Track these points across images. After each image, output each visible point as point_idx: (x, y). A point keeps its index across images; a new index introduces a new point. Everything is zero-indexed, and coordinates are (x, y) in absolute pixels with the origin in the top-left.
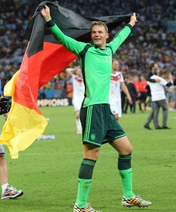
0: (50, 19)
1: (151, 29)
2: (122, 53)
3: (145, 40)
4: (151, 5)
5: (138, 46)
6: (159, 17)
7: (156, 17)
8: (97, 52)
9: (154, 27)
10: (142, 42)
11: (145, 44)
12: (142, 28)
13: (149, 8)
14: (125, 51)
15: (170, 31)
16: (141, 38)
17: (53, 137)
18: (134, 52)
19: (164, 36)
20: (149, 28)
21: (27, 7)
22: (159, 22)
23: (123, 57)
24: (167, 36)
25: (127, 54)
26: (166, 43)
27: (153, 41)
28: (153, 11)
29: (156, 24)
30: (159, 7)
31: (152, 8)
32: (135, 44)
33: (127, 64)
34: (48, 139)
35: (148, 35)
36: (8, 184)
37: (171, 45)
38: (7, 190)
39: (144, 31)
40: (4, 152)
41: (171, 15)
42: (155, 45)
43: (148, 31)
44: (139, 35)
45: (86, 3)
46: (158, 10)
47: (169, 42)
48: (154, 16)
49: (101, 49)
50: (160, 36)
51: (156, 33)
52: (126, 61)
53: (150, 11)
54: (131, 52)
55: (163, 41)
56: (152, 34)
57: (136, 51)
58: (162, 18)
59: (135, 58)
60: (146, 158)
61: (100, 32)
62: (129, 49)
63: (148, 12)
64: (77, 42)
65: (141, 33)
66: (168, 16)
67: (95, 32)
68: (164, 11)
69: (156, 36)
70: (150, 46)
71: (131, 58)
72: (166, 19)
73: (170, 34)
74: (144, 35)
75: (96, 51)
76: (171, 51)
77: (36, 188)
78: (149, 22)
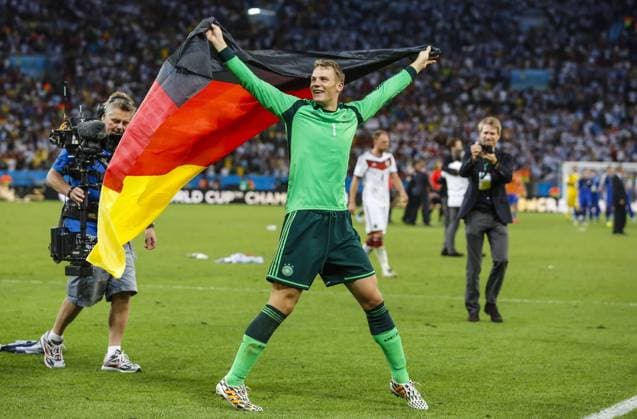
0: (225, 46)
1: (483, 83)
2: (429, 120)
3: (471, 101)
4: (484, 41)
5: (457, 109)
6: (498, 63)
7: (493, 62)
8: (317, 115)
9: (488, 80)
10: (465, 104)
11: (470, 108)
12: (467, 79)
13: (481, 47)
14: (436, 118)
15: (515, 87)
16: (464, 97)
17: (260, 260)
18: (450, 121)
19: (503, 95)
20: (478, 80)
21: (271, 33)
22: (498, 72)
23: (431, 128)
24: (510, 95)
25: (438, 123)
26: (506, 108)
27: (484, 103)
28: (488, 51)
29: (492, 75)
30: (499, 45)
31: (487, 47)
32: (453, 106)
33: (437, 140)
34: (251, 262)
35: (476, 92)
36: (119, 348)
37: (516, 112)
38: (113, 357)
39: (471, 84)
40: (136, 289)
41: (519, 60)
42: (488, 109)
43: (477, 85)
44: (461, 90)
45: (373, 31)
46: (496, 50)
47: (513, 107)
48: (489, 60)
49: (325, 111)
50: (497, 95)
51: (492, 88)
52: (435, 134)
53: (483, 52)
54: (446, 120)
55: (503, 104)
56: (484, 92)
57: (454, 119)
58: (504, 64)
59: (450, 130)
60: (400, 308)
61: (323, 79)
62: (443, 115)
63: (479, 54)
64: (280, 92)
65: (466, 88)
66: (513, 62)
67: (315, 79)
68: (506, 52)
69: (490, 94)
70: (479, 111)
71: (444, 130)
72: (509, 67)
73: (515, 91)
74: (469, 92)
75: (313, 113)
76: (515, 122)
77: (172, 352)
78: (480, 70)
